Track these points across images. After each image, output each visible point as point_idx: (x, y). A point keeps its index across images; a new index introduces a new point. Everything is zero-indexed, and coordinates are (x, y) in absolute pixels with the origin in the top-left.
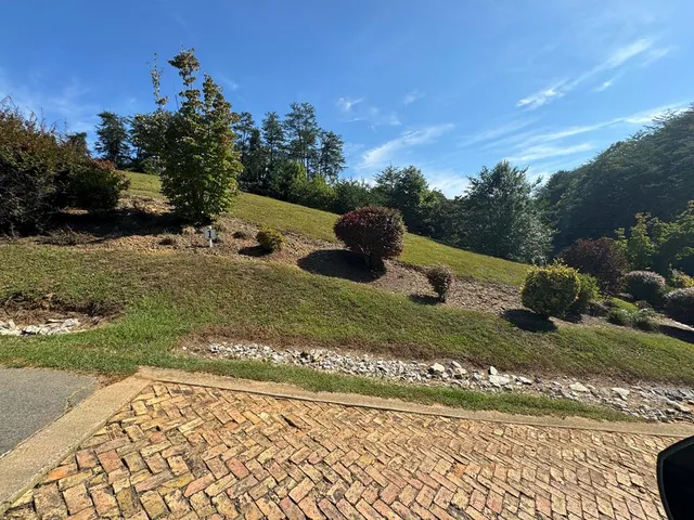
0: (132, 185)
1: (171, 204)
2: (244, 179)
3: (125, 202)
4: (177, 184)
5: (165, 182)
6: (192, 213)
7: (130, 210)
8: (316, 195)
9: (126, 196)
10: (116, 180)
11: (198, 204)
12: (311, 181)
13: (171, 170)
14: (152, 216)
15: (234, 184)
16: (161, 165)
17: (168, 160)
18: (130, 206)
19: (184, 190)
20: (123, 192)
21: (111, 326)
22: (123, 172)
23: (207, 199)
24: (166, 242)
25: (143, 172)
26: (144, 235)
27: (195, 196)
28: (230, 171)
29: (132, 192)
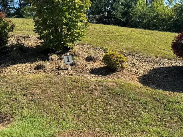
0: (16, 28)
1: (41, 39)
2: (93, 13)
3: (12, 41)
4: (44, 23)
5: (36, 22)
6: (55, 44)
7: (15, 46)
8: (155, 17)
9: (13, 36)
10: (6, 25)
11: (59, 37)
12: (150, 5)
13: (40, 12)
14: (29, 49)
15: (84, 18)
16: (33, 10)
17: (38, 5)
18: (15, 43)
19: (49, 27)
20: (11, 33)
21: (5, 129)
22: (10, 19)
23: (65, 32)
24: (39, 68)
25: (23, 17)
26: (24, 63)
27: (56, 30)
28: (81, 8)
29: (16, 33)
